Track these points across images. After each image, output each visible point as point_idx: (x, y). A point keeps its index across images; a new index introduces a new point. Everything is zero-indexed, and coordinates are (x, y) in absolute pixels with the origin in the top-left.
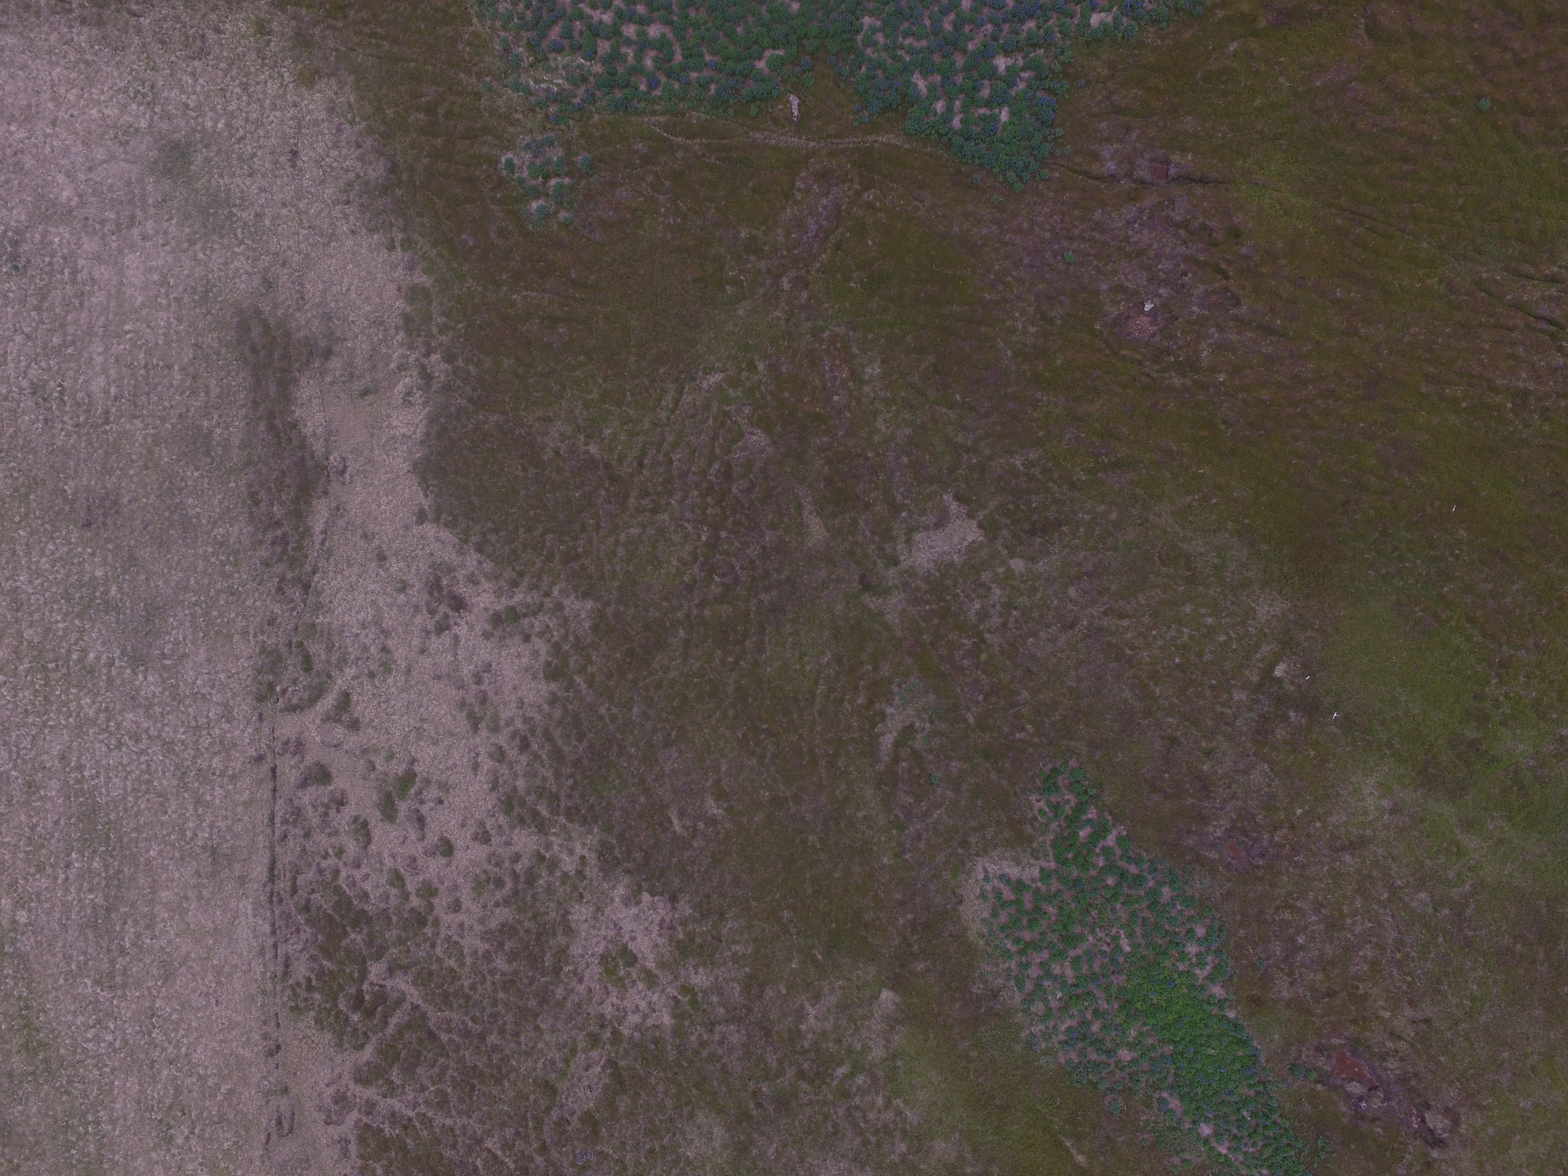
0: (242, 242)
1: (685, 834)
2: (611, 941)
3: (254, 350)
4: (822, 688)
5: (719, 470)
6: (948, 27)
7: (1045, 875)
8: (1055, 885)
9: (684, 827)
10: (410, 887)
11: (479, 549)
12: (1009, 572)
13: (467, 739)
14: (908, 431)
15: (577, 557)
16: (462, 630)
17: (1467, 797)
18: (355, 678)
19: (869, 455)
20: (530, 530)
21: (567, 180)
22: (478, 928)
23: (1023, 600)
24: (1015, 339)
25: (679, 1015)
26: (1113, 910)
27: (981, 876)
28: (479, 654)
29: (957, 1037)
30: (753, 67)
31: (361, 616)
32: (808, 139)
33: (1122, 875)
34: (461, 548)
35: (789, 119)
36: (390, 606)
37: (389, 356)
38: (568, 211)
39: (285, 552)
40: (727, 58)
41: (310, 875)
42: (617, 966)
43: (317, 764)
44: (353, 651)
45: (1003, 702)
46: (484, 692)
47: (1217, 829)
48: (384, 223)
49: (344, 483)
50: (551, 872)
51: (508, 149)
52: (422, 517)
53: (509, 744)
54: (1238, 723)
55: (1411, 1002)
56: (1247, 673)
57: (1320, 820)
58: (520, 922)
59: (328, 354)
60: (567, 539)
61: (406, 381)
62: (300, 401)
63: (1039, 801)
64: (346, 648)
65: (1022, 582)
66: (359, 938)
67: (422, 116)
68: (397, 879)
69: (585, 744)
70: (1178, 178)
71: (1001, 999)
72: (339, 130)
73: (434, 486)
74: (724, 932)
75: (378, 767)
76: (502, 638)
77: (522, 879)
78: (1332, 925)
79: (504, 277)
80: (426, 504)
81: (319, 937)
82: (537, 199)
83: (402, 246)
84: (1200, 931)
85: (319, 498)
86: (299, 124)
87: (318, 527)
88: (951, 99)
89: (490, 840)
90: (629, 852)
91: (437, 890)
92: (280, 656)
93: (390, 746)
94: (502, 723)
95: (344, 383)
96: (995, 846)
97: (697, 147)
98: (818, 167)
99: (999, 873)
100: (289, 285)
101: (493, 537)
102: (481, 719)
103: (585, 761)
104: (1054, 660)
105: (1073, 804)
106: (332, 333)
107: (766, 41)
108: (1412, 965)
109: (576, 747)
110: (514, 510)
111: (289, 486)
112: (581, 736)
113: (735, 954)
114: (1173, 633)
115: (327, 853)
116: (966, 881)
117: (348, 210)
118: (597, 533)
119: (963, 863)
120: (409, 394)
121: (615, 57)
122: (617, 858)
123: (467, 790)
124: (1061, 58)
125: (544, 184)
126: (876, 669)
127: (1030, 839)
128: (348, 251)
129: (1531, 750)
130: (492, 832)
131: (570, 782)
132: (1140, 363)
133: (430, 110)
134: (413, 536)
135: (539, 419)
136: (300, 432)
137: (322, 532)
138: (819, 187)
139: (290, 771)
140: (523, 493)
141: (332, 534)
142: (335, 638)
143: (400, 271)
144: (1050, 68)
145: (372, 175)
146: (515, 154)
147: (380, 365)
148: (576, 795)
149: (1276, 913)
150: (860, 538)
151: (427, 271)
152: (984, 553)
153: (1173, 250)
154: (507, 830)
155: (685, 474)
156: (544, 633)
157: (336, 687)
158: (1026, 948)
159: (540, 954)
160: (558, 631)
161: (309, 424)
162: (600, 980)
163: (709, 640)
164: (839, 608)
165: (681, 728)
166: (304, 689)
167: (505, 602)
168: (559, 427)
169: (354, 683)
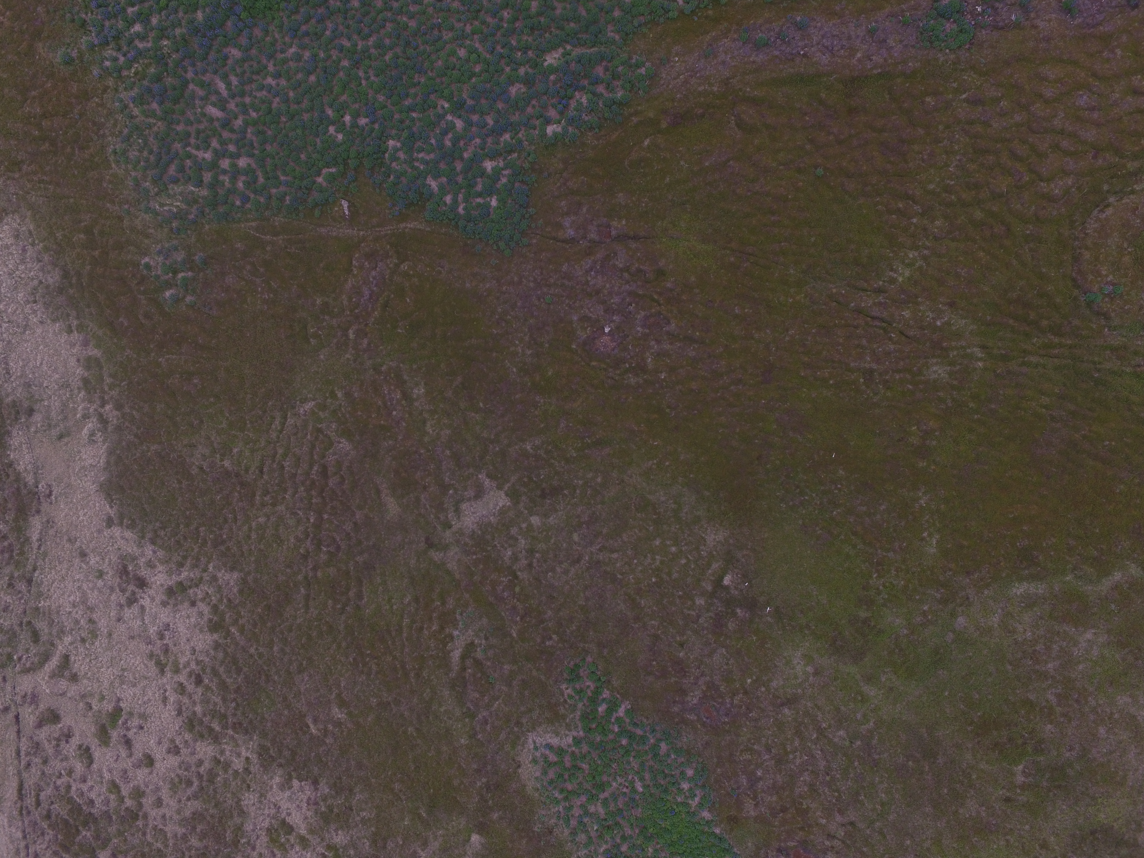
1: (319, 734)
2: (273, 818)
4: (406, 621)
5: (317, 471)
6: (448, 143)
7: (577, 741)
9: (318, 730)
10: (124, 792)
11: (153, 542)
12: (530, 525)
13: (157, 681)
14: (448, 432)
15: (223, 542)
16: (146, 602)
17: (866, 659)
18: (71, 644)
19: (422, 451)
20: (187, 525)
21: (190, 274)
22: (176, 817)
23: (542, 546)
24: (517, 359)
26: (629, 763)
27: (532, 747)
28: (160, 618)
30: (314, 182)
31: (72, 598)
32: (358, 230)
33: (631, 736)
34: (140, 543)
35: (343, 216)
36: (92, 590)
37: (75, 409)
38: (192, 296)
39: (11, 557)
40: (295, 178)
41: (49, 791)
42: (279, 835)
43: (49, 709)
44: (68, 625)
45: (534, 621)
46: (167, 645)
47: (693, 699)
48: (62, 314)
49: (51, 503)
50: (226, 771)
51: (145, 255)
52: (109, 522)
53: (187, 681)
54: (701, 621)
55: (841, 812)
56: (704, 585)
57: (764, 686)
58: (207, 810)
59: (31, 412)
60: (215, 529)
61: (90, 425)
62: (13, 447)
63: (567, 689)
64: (63, 623)
65: (539, 533)
66: (88, 834)
67: (82, 236)
68: (114, 787)
69: (242, 676)
70: (619, 236)
71: (555, 834)
72: (24, 250)
73: (117, 499)
74: (354, 802)
75: (94, 707)
76: (175, 605)
77: (205, 778)
78: (780, 761)
79: (152, 346)
80: (112, 513)
81: (59, 837)
82: (171, 289)
83: (77, 330)
84: (690, 772)
85: (34, 515)
87: (35, 537)
88: (456, 195)
89: (179, 752)
90: (280, 751)
91: (144, 792)
92: (14, 633)
93: (101, 692)
94: (181, 666)
95: (45, 431)
96: (540, 724)
97: (281, 242)
98: (367, 249)
99: (544, 743)
101: (162, 533)
102: (166, 665)
103: (243, 689)
104: (568, 587)
105: (592, 687)
106: (32, 397)
107: (321, 163)
108: (838, 784)
109: (235, 679)
110: (175, 512)
111: (10, 510)
112: (239, 671)
113: (363, 818)
114: (649, 560)
115: (61, 774)
116: (522, 751)
117: (36, 307)
118: (236, 524)
119: (518, 738)
120: (92, 434)
121: (214, 185)
122: (272, 757)
123: (160, 718)
124: (529, 159)
125: (174, 277)
126: (444, 603)
127: (564, 717)
128: (39, 336)
129: (904, 623)
130: (181, 746)
131: (233, 705)
132: (605, 370)
133: (88, 231)
134: (105, 537)
135: (186, 446)
136: (15, 470)
137: (38, 540)
138: (369, 264)
139: (29, 716)
140: (180, 499)
141: (45, 541)
142: (54, 616)
143: (77, 347)
144: (522, 167)
145: (51, 281)
146: (151, 258)
147: (70, 416)
148: (239, 713)
149: (741, 755)
150: (423, 511)
151: (98, 346)
152: (511, 514)
153: (620, 287)
154: (191, 742)
155: (294, 475)
156: (205, 598)
157: (58, 652)
158: (568, 795)
159: (222, 832)
160: (215, 596)
161: (21, 463)
162: (268, 847)
163: (323, 594)
164: (413, 562)
165: (309, 659)
166: (35, 656)
167: (175, 578)
168: (201, 450)
169: (71, 648)
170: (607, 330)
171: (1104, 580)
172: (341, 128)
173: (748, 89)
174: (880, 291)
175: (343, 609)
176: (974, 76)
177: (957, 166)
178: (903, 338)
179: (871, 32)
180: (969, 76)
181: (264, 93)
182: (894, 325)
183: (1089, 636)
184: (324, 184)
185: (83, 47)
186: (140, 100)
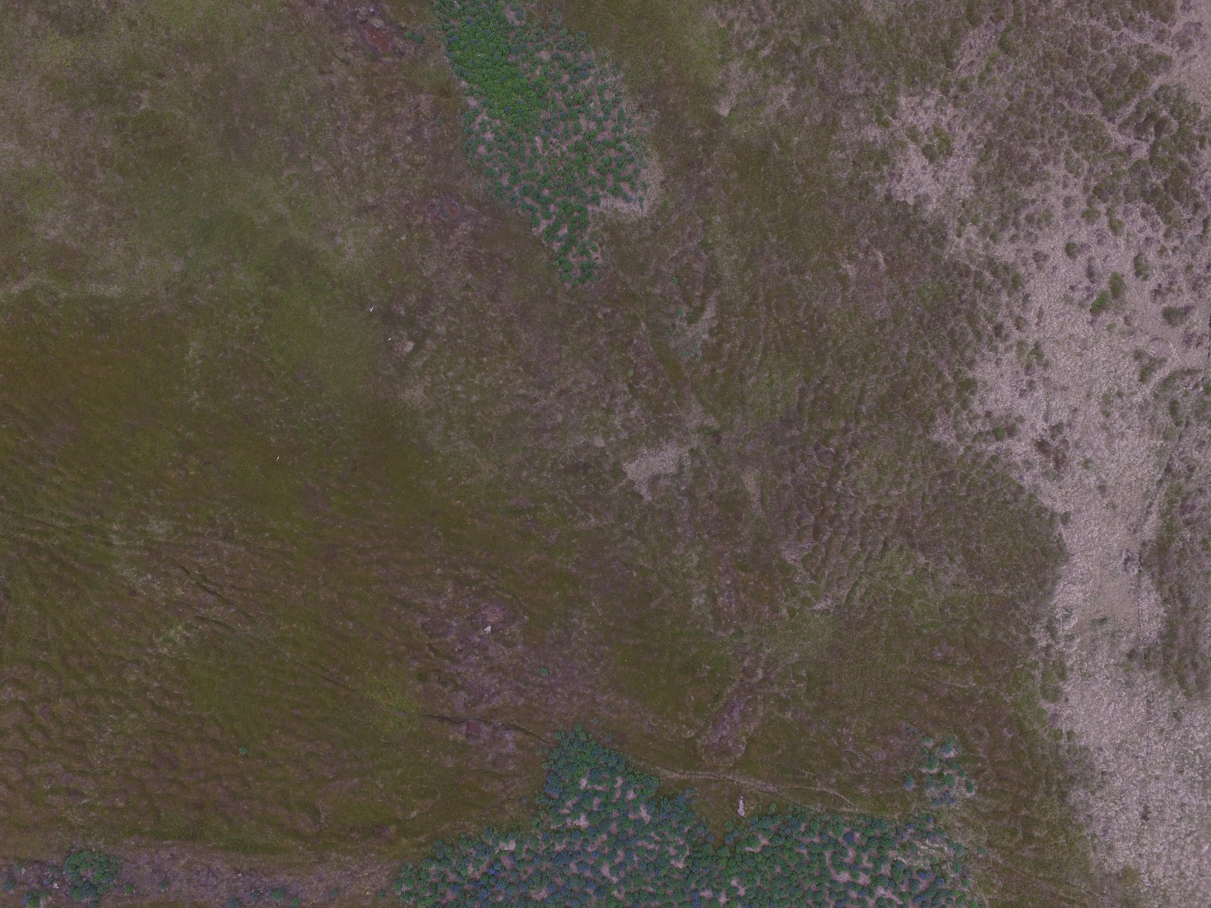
0: (1196, 752)
1: (874, 250)
2: (942, 166)
3: (1195, 665)
4: (757, 357)
5: (824, 534)
6: (620, 853)
7: (595, 200)
8: (588, 192)
9: (875, 255)
10: (1105, 219)
11: (1021, 489)
12: (606, 438)
13: (1045, 337)
14: (675, 552)
15: (942, 476)
16: (1041, 425)
17: (280, 242)
18: (1134, 393)
19: (706, 536)
20: (979, 500)
21: (924, 771)
22: (1051, 183)
23: (597, 414)
24: (588, 615)
25: (892, 104)
26: (545, 170)
27: (645, 202)
28: (1029, 404)
29: (673, 75)
30: (770, 840)
31: (1123, 443)
32: (733, 781)
33: (537, 197)
34: (1035, 491)
35: (746, 799)
36: (1099, 449)
37: (1080, 648)
38: (925, 747)
39: (1184, 500)
40: (790, 849)
41: (1190, 234)
42: (939, 146)
43: (1174, 325)
44: (1134, 415)
45: (619, 337)
46: (1027, 374)
47: (465, 228)
48: (1075, 754)
49: (1128, 550)
50: (986, 225)
51: (969, 800)
52: (1066, 518)
53: (1011, 331)
54: (443, 309)
55: (332, 87)
56: (434, 346)
57: (389, 230)
58: (1015, 186)
59: (1131, 655)
60: (949, 491)
61: (1068, 627)
62: (1159, 619)
63: (597, 258)
64: (1140, 418)
65: (597, 429)
66: (1154, 180)
67: (1037, 834)
68: (1115, 227)
69: (949, 327)
70: (459, 723)
71: (637, 104)
72: (1105, 831)
73: (1053, 542)
74: (850, 169)
75: (1122, 319)
76: (1009, 416)
77: (1011, 221)
78: (386, 149)
79: (981, 701)
80: (1061, 528)
81: (1188, 182)
82: (950, 759)
83: (1061, 734)
84: (482, 149)
85: (1150, 541)
86: (1139, 840)
87: (1153, 517)
88: (622, 798)
89: (1034, 254)
90: (921, 238)
91: (1083, 216)
92: (1197, 416)
93: (1110, 335)
94: (1015, 348)
95: (1120, 631)
96: (632, 225)
97: (819, 784)
98: (727, 759)
99: (631, 204)
100: (1160, 713)
101: (1008, 497)
102: (1031, 353)
103: (950, 313)
104: (577, 367)
105: (570, 255)
106: (1127, 671)
107: (760, 859)
108: (329, 116)
109: (957, 325)
110: (990, 517)
111: (1176, 552)
112: (951, 333)
113: (843, 151)
114: (487, 381)
115: (1173, 251)
116: (656, 199)
117: (1104, 767)
118: (924, 493)
119: (658, 214)
120: (1066, 617)
121: (879, 860)
122: (932, 234)
123: (1049, 296)
124: (539, 821)
125: (942, 770)
126: (713, 370)
127: (605, 229)
128: (1106, 735)
129: (235, 274)
130: (1031, 261)
131: (964, 297)
132: (498, 588)
133: (1028, 838)
134: (1074, 503)
135: (963, 587)
136: (1161, 595)
137: (1151, 513)
138: (727, 744)
139: (1198, 321)
140: (981, 531)
141: (1142, 511)
142: (1148, 426)
143: (1065, 715)
144: (548, 814)
145: (1081, 792)
146: (964, 795)
147: (1088, 641)
148: (960, 287)
149: (425, 161)
150: (718, 472)
151: (1042, 712)
152: (624, 453)
153: (467, 670)
154: (1019, 262)
155: (850, 534)
156: (974, 418)
157: (1151, 387)
158: (615, 144)
159: (1002, 159)
160: (962, 419)
161: (1153, 601)
162: (954, 135)
163: (843, 402)
164: (738, 420)
165: (870, 333)
166: (1178, 387)
167: (1004, 445)
168: (948, 579)
169: (1135, 389)
170: (489, 629)
171: (30, 286)
172: (731, 892)
173: (301, 848)
174: (203, 619)
175: (823, 383)
176: (71, 820)
177: (104, 732)
178: (187, 567)
179: (166, 882)
180: (77, 820)
182: (194, 582)
183: (53, 233)
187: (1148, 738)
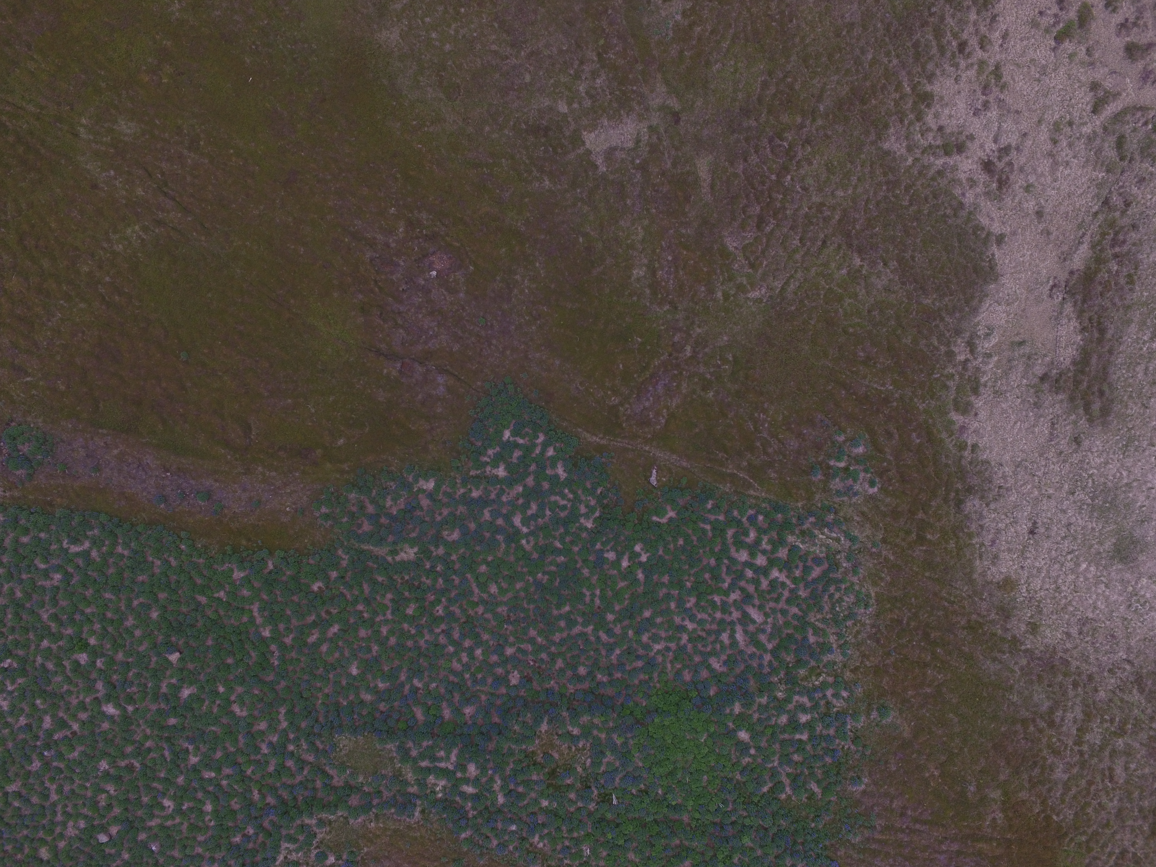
0: (1091, 476)
3: (1102, 393)
4: (725, 45)
5: (767, 225)
6: (534, 507)
11: (961, 205)
12: (569, 104)
13: (1006, 59)
14: (622, 223)
15: (888, 183)
16: (990, 146)
18: (1084, 124)
19: (654, 211)
20: (920, 211)
21: (832, 463)
23: (564, 79)
24: (532, 273)
28: (981, 124)
30: (677, 513)
31: (1067, 172)
32: (649, 452)
34: (975, 209)
35: (659, 469)
36: (1042, 175)
37: (996, 367)
38: (836, 441)
39: (1116, 234)
40: (695, 522)
43: (1134, 61)
44: (1081, 145)
46: (983, 94)
48: (976, 466)
49: (1055, 278)
51: (870, 496)
52: (1000, 240)
53: (974, 49)
59: (1043, 378)
60: (893, 199)
61: (987, 345)
62: (1075, 347)
64: (1086, 149)
67: (929, 536)
69: (915, 38)
70: (394, 360)
72: (993, 542)
73: (984, 261)
75: (1084, 50)
76: (960, 133)
79: (895, 404)
80: (994, 248)
82: (856, 454)
83: (966, 445)
85: (1078, 270)
86: (1023, 554)
87: (1084, 248)
88: (542, 454)
92: (1142, 152)
93: (1071, 63)
94: (976, 67)
95: (1036, 354)
97: (731, 467)
98: (647, 430)
100: (1061, 436)
101: (948, 211)
102: (990, 73)
103: (918, 24)
104: (551, 30)
106: (1037, 392)
107: (664, 529)
109: (923, 37)
111: (1100, 283)
112: (916, 45)
114: (461, 31)
117: (1001, 482)
118: (869, 197)
120: (988, 335)
121: (778, 543)
123: (1017, 18)
124: (459, 465)
125: (850, 465)
126: (681, 52)
128: (1008, 452)
131: (934, 10)
132: (447, 235)
133: (921, 539)
134: (1010, 226)
135: (894, 292)
136: (1080, 323)
137: (1082, 243)
138: (649, 415)
140: (918, 240)
141: (1074, 240)
142: (1092, 158)
143: (972, 428)
144: (469, 459)
145: (977, 502)
146: (866, 491)
147: (1004, 361)
150: (673, 153)
151: (952, 422)
152: (585, 122)
153: (409, 310)
155: (792, 228)
156: (926, 130)
157: (1102, 119)
160: (915, 130)
161: (1072, 328)
163: (802, 98)
164: (699, 103)
165: (838, 35)
166: (1128, 122)
167: (951, 161)
168: (879, 283)
169: (1086, 119)
170: (434, 273)
172: (634, 556)
173: (229, 457)
174: (159, 223)
175: (785, 77)
176: (14, 394)
177: (53, 316)
178: (150, 170)
179: (98, 468)
180: (18, 396)
181: (699, 616)
182: (155, 186)
184: (668, 508)
185: (863, 719)
186: (825, 648)
187: (1047, 459)
